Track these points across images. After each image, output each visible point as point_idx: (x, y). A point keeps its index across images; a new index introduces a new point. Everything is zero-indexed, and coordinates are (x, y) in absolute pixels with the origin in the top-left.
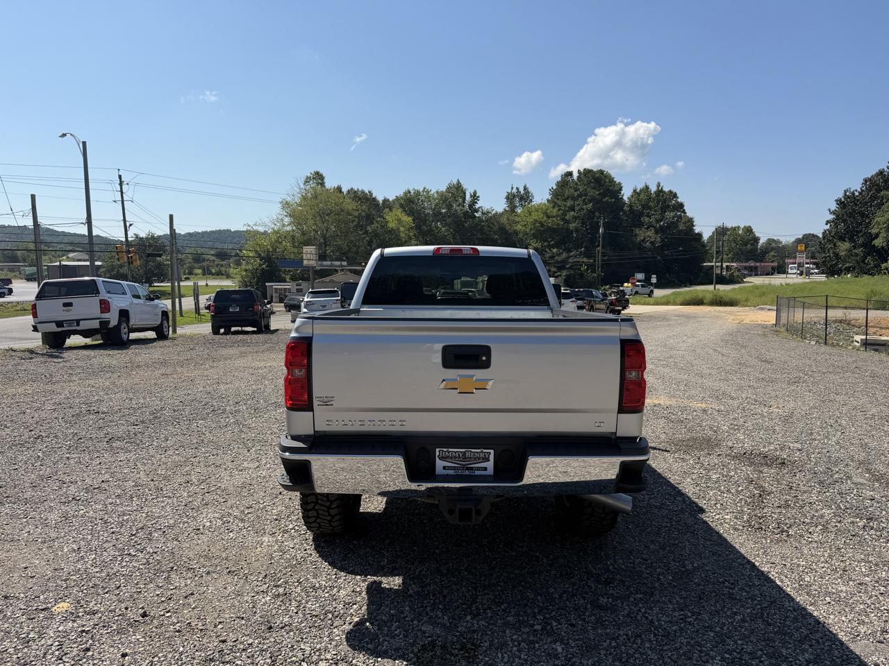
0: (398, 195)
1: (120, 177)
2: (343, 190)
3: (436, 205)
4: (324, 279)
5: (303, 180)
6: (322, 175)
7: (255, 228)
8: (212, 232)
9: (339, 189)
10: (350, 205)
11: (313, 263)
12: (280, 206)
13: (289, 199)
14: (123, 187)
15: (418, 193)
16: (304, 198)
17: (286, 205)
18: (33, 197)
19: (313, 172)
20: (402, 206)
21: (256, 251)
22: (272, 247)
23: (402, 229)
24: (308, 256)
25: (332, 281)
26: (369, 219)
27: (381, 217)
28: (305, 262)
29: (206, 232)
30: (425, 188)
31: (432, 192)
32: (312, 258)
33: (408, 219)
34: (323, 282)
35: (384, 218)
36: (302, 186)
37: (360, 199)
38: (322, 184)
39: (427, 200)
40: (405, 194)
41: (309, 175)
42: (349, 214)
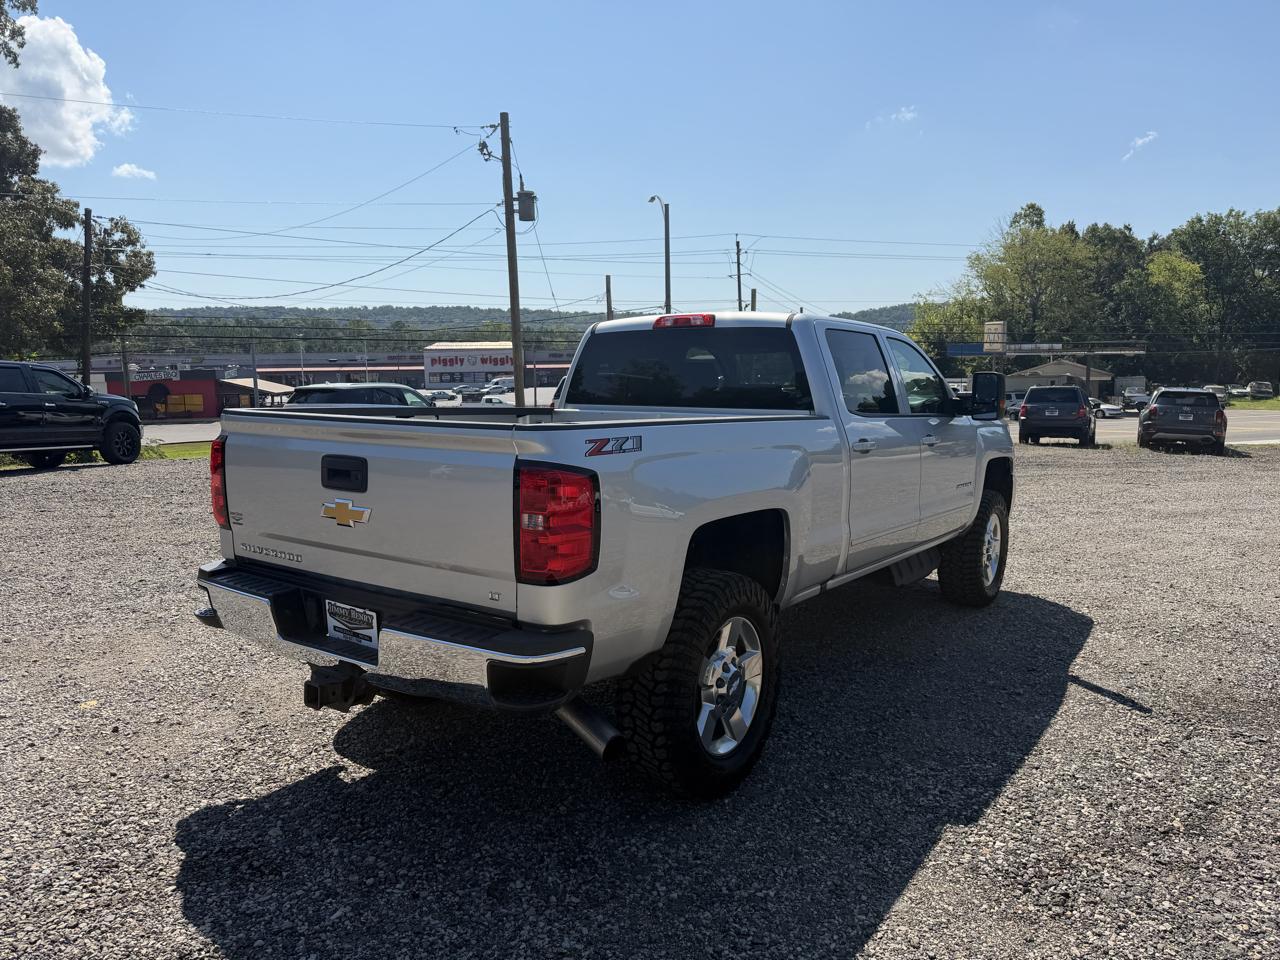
0: (1177, 227)
1: (738, 243)
2: (1077, 229)
3: (1253, 238)
4: (1022, 373)
5: (1009, 220)
6: (1039, 209)
7: (930, 299)
8: (894, 308)
9: (1070, 229)
10: (1081, 252)
11: (998, 347)
12: (967, 263)
13: (982, 251)
14: (741, 257)
15: (1217, 220)
16: (1008, 248)
17: (976, 261)
18: (608, 278)
19: (1024, 207)
20: (1183, 245)
21: (923, 333)
22: (947, 326)
23: (1177, 285)
24: (992, 336)
25: (1035, 375)
26: (1116, 271)
27: (1138, 266)
28: (986, 347)
29: (885, 309)
30: (1232, 210)
31: (1247, 216)
32: (996, 338)
33: (1191, 268)
34: (1020, 376)
35: (1143, 269)
36: (1006, 229)
37: (1102, 240)
38: (1040, 223)
39: (1234, 231)
40: (1192, 224)
41: (1019, 211)
42: (1077, 266)
